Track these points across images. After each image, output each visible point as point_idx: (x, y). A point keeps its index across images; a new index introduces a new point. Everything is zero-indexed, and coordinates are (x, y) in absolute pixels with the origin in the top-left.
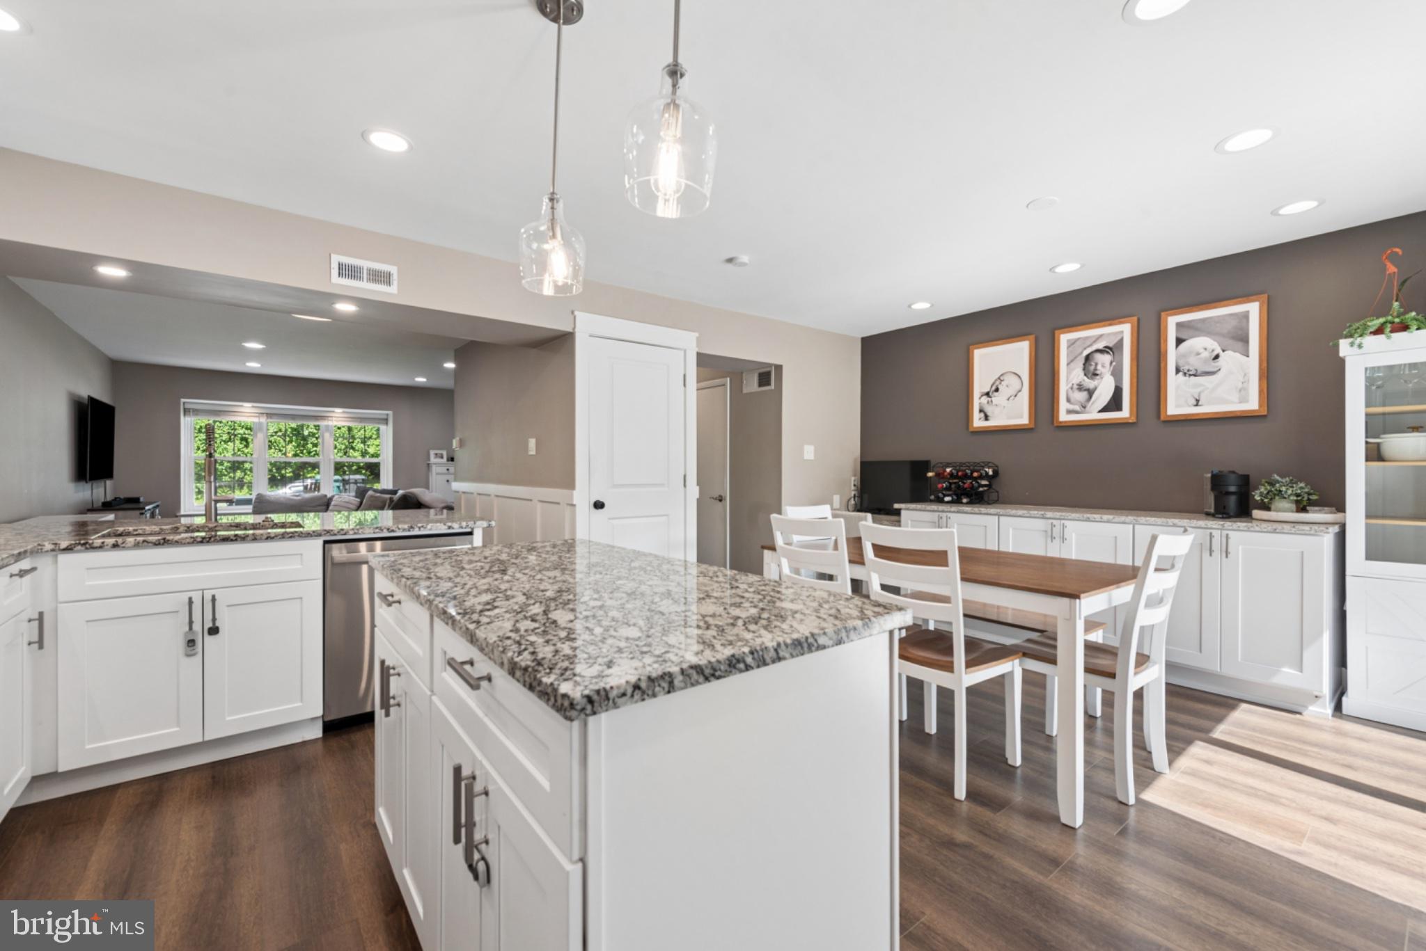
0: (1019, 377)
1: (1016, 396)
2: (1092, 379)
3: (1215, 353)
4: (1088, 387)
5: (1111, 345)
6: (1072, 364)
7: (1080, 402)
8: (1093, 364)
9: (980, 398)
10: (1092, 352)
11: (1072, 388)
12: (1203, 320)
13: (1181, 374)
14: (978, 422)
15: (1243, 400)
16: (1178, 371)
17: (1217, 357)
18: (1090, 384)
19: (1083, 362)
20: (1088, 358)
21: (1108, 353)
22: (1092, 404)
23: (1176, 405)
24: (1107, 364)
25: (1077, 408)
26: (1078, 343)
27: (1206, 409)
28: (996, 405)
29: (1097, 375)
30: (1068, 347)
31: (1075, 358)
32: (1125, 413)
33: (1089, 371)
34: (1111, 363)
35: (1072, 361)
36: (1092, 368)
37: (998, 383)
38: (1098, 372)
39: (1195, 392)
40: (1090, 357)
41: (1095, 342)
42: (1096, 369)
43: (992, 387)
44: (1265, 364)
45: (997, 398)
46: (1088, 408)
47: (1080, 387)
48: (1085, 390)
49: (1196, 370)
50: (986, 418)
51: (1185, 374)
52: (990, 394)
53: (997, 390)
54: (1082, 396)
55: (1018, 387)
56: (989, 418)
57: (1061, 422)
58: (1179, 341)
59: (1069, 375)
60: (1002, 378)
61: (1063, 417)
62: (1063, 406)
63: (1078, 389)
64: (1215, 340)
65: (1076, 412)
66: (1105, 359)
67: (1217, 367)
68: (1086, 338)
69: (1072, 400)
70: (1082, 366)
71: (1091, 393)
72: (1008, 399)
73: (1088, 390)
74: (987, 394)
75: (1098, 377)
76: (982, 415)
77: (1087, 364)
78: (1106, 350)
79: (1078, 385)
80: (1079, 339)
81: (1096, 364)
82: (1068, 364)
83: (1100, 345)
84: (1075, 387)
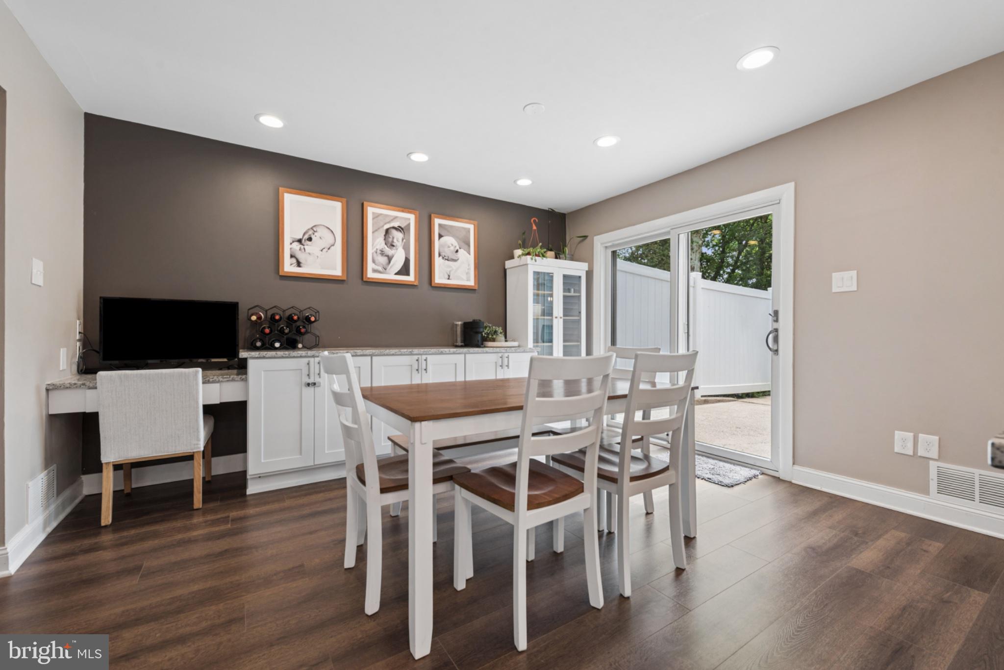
0: (332, 232)
1: (329, 249)
2: (390, 248)
3: (456, 249)
4: (387, 255)
5: (403, 227)
6: (376, 233)
7: (382, 264)
8: (391, 237)
9: (291, 244)
10: (390, 228)
11: (376, 253)
12: (451, 227)
13: (441, 257)
14: (289, 267)
15: (468, 280)
16: (440, 255)
17: (457, 251)
18: (389, 251)
19: (384, 233)
20: (387, 231)
21: (400, 231)
22: (391, 267)
23: (439, 279)
24: (400, 240)
25: (380, 269)
26: (380, 218)
27: (453, 282)
28: (309, 254)
29: (393, 246)
30: (373, 219)
31: (379, 229)
32: (411, 278)
33: (388, 242)
34: (403, 240)
35: (376, 230)
36: (390, 240)
37: (311, 232)
38: (394, 244)
39: (449, 270)
40: (389, 231)
41: (392, 220)
42: (393, 242)
43: (304, 234)
44: (477, 261)
45: (309, 247)
46: (387, 270)
47: (382, 253)
48: (386, 256)
49: (448, 257)
50: (299, 264)
51: (443, 258)
52: (303, 241)
53: (310, 239)
54: (383, 260)
55: (331, 241)
56: (301, 265)
57: (369, 278)
58: (440, 236)
59: (374, 243)
60: (315, 229)
61: (370, 274)
62: (370, 266)
63: (380, 254)
64: (456, 240)
65: (380, 272)
66: (398, 236)
67: (457, 257)
68: (387, 216)
69: (377, 262)
70: (383, 236)
71: (390, 259)
72: (322, 251)
73: (388, 256)
74: (300, 241)
75: (394, 248)
76: (294, 260)
77: (387, 236)
78: (399, 229)
79: (380, 250)
80: (381, 214)
81: (393, 238)
82: (373, 232)
83: (396, 224)
84: (379, 252)
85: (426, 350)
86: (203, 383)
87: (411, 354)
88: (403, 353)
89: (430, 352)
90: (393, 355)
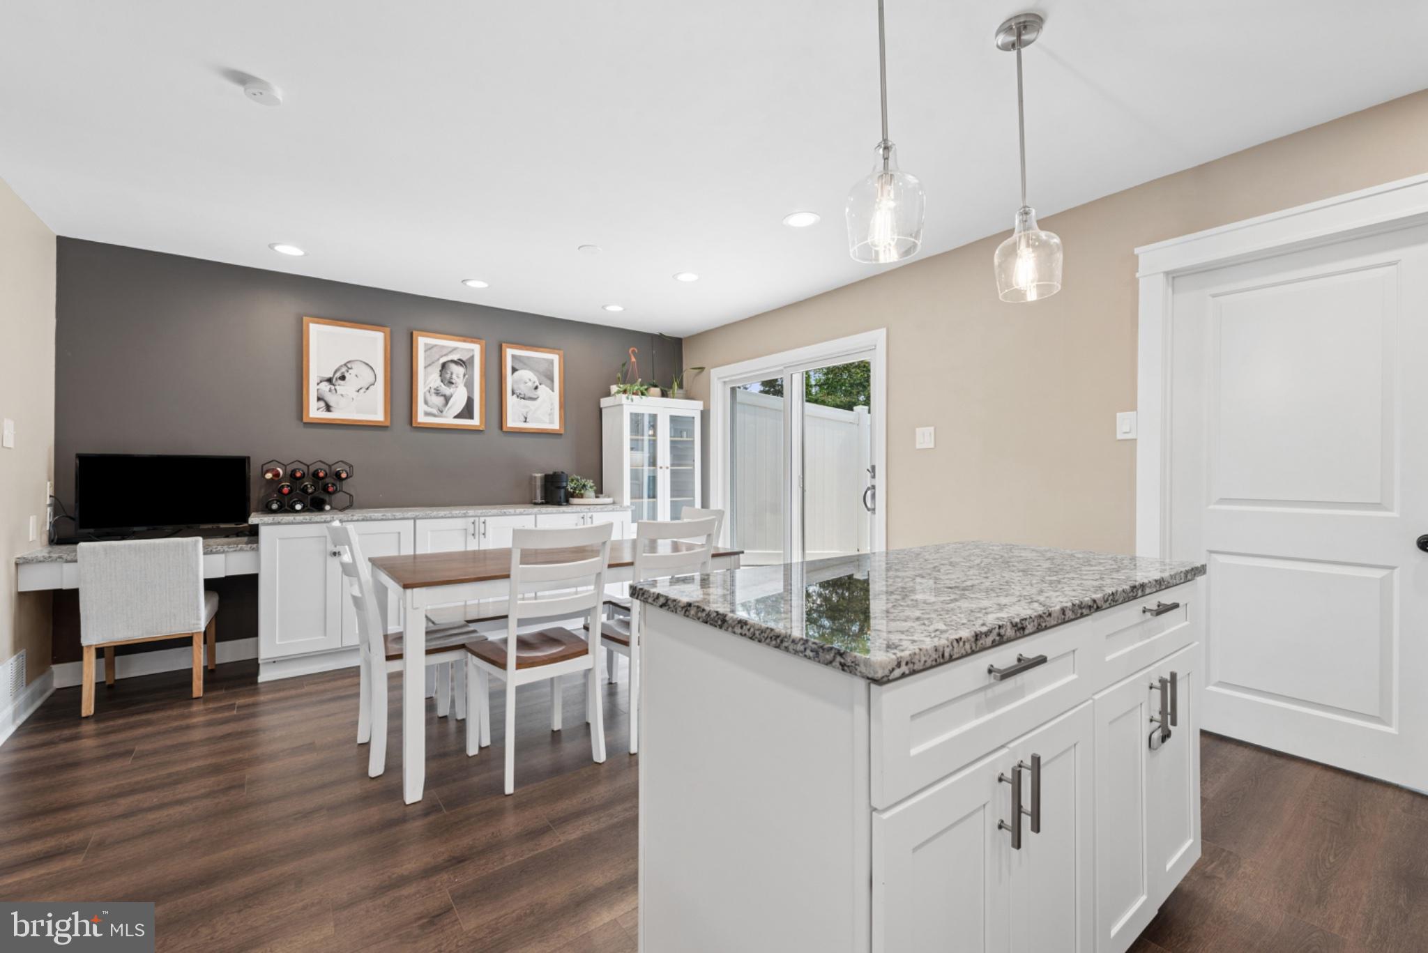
0: (372, 368)
1: (367, 389)
2: (448, 386)
3: (536, 384)
4: (444, 393)
5: (464, 359)
6: (429, 368)
7: (437, 406)
8: (449, 372)
9: (318, 384)
10: (448, 361)
11: (429, 392)
12: (528, 358)
13: (515, 396)
14: (315, 412)
15: (552, 422)
16: (513, 393)
17: (536, 388)
18: (446, 390)
19: (440, 368)
20: (444, 366)
21: (461, 365)
22: (448, 409)
23: (512, 422)
24: (461, 376)
25: (435, 411)
26: (434, 349)
27: (531, 425)
28: (342, 395)
29: (453, 383)
30: (425, 351)
31: (433, 363)
32: (476, 422)
33: (445, 378)
34: (464, 375)
35: (430, 365)
36: (448, 376)
37: (344, 369)
38: (454, 381)
39: (524, 411)
40: (446, 366)
41: (450, 352)
42: (451, 378)
43: (335, 372)
44: (562, 399)
45: (341, 387)
46: (444, 413)
47: (437, 392)
48: (442, 395)
49: (525, 395)
50: (328, 408)
51: (518, 396)
52: (334, 380)
53: (343, 378)
54: (439, 401)
55: (372, 379)
56: (332, 409)
57: (419, 423)
58: (514, 370)
59: (427, 379)
60: (349, 365)
62: (421, 408)
63: (435, 393)
64: (535, 375)
65: (435, 416)
66: (458, 371)
67: (536, 395)
68: (443, 347)
69: (430, 403)
70: (439, 372)
71: (447, 399)
72: (358, 391)
73: (444, 396)
74: (330, 380)
75: (453, 386)
76: (322, 404)
77: (443, 372)
78: (460, 362)
79: (435, 389)
80: (436, 345)
81: (452, 374)
82: (425, 367)
83: (455, 357)
84: (433, 391)
85: (484, 511)
86: (205, 554)
87: (465, 516)
88: (455, 515)
89: (490, 514)
90: (442, 517)
